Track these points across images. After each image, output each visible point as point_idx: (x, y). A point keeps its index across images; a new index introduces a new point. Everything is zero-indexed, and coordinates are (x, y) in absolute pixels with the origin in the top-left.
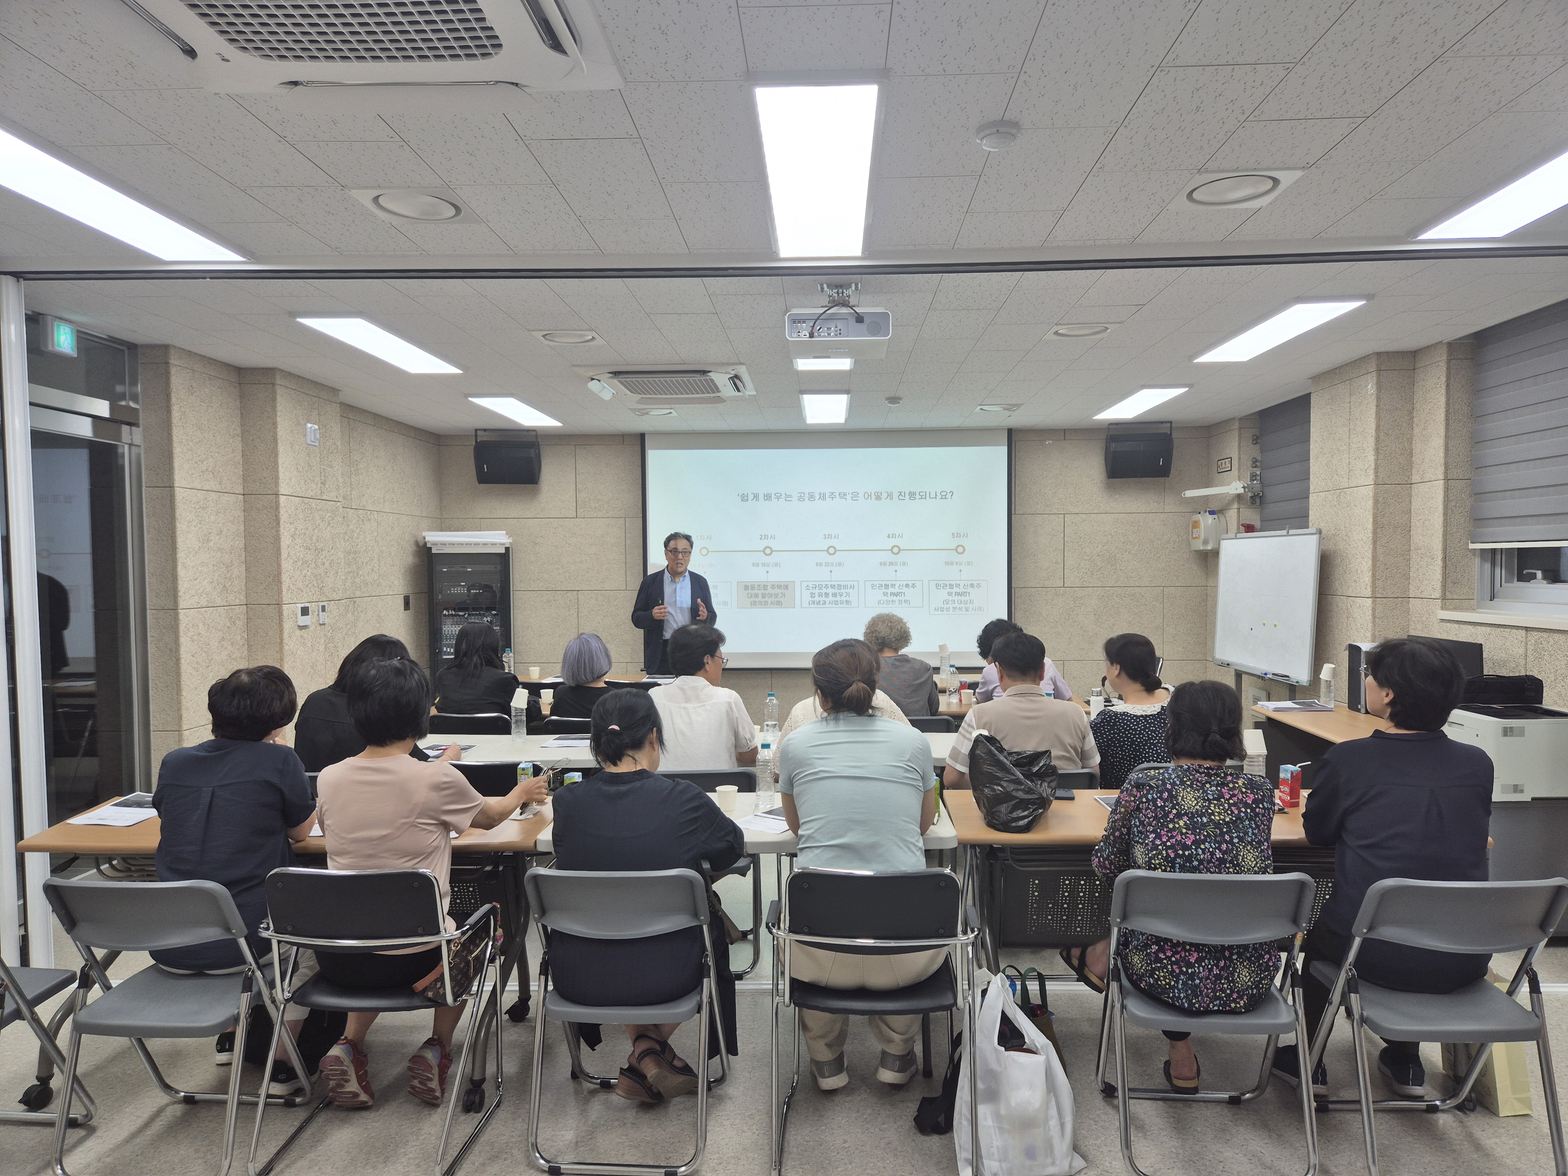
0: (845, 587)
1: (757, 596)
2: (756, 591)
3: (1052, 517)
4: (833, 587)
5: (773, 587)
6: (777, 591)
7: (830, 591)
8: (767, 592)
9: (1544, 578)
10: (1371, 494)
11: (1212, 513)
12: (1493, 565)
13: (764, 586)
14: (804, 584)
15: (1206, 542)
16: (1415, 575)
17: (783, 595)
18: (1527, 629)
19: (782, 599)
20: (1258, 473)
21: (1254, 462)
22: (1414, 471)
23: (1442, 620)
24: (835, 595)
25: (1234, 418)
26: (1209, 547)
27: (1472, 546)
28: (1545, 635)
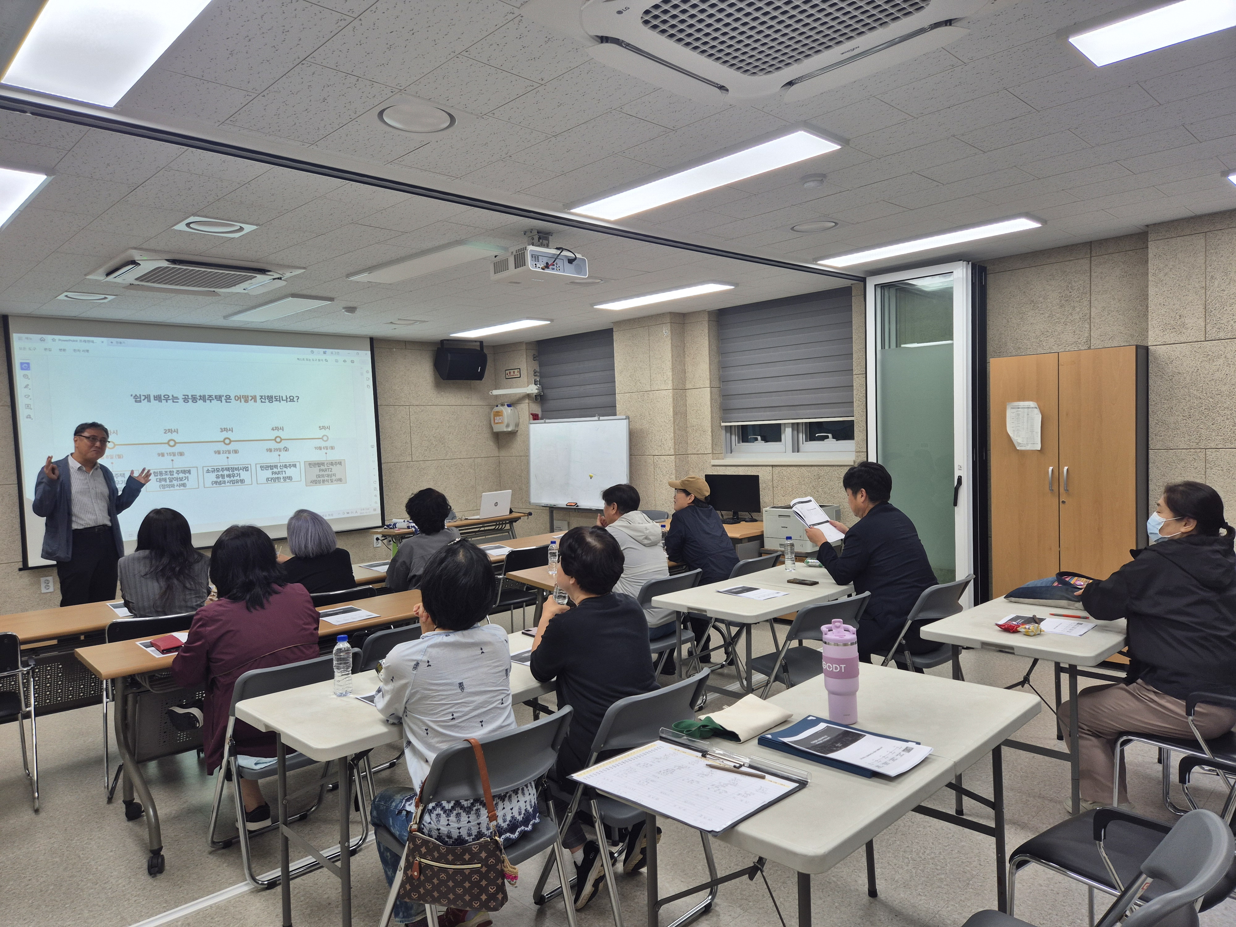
0: (237, 469)
1: (165, 480)
2: (164, 477)
3: (401, 408)
4: (228, 469)
5: (178, 472)
6: (181, 475)
7: (226, 473)
8: (173, 477)
9: (762, 440)
10: (671, 395)
11: (509, 406)
12: (731, 434)
13: (170, 472)
14: (206, 469)
15: (508, 426)
16: (692, 441)
17: (187, 478)
18: (773, 466)
19: (186, 481)
20: (538, 380)
21: (535, 373)
22: (687, 382)
23: (714, 466)
24: (229, 476)
25: (521, 343)
26: (509, 429)
27: (723, 424)
28: (784, 468)
